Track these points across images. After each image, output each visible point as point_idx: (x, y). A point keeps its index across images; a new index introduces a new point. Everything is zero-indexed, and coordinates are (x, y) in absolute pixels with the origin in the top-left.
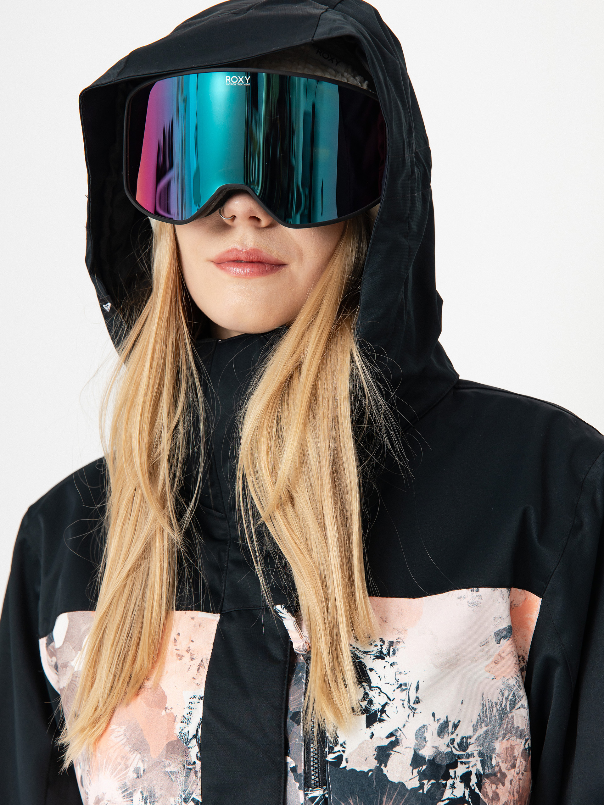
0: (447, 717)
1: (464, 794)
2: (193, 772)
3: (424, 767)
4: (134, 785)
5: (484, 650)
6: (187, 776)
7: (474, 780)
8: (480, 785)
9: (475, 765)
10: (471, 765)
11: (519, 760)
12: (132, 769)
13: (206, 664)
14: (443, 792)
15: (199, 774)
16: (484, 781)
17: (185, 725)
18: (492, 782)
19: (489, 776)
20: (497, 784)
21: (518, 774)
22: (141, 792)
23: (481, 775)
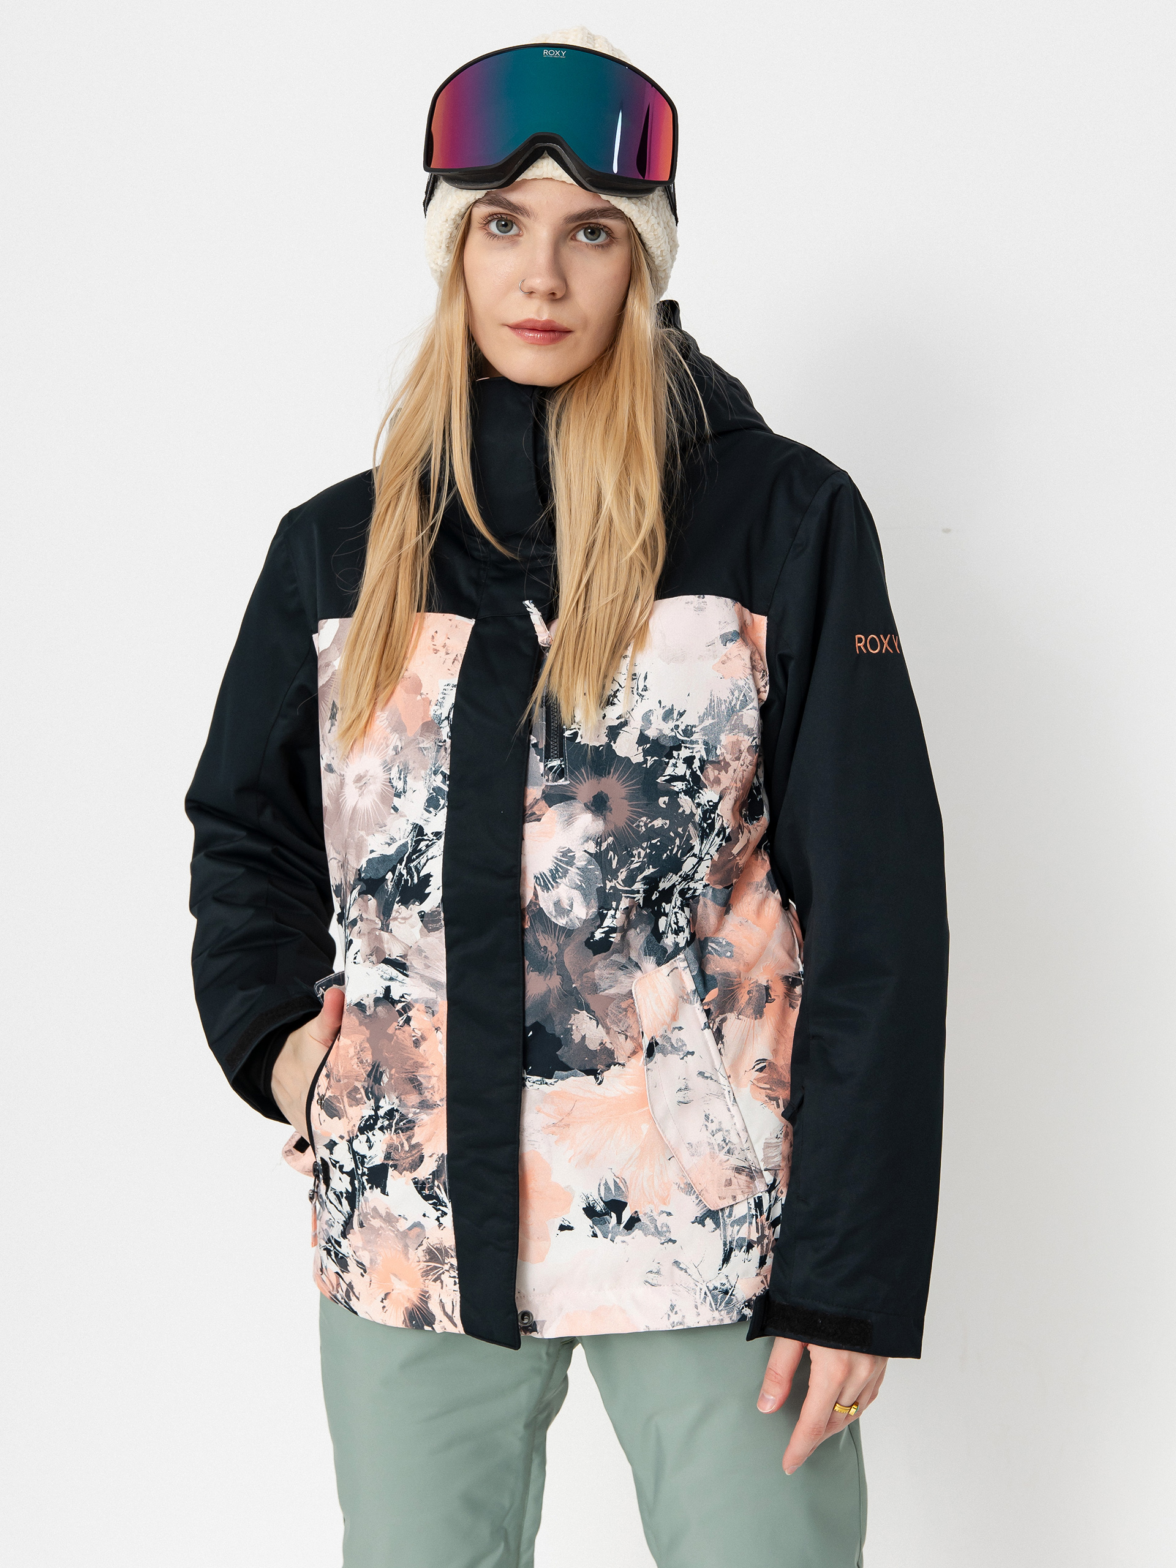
0: (673, 705)
1: (685, 773)
2: (443, 748)
3: (648, 745)
4: (393, 761)
5: (710, 650)
6: (438, 751)
7: (696, 764)
8: (702, 768)
9: (700, 751)
10: (695, 751)
11: (744, 754)
12: (391, 747)
13: (461, 659)
14: (665, 769)
15: (449, 751)
16: (706, 766)
17: (438, 707)
18: (715, 768)
19: (712, 762)
20: (720, 771)
21: (741, 765)
22: (398, 766)
23: (704, 761)
